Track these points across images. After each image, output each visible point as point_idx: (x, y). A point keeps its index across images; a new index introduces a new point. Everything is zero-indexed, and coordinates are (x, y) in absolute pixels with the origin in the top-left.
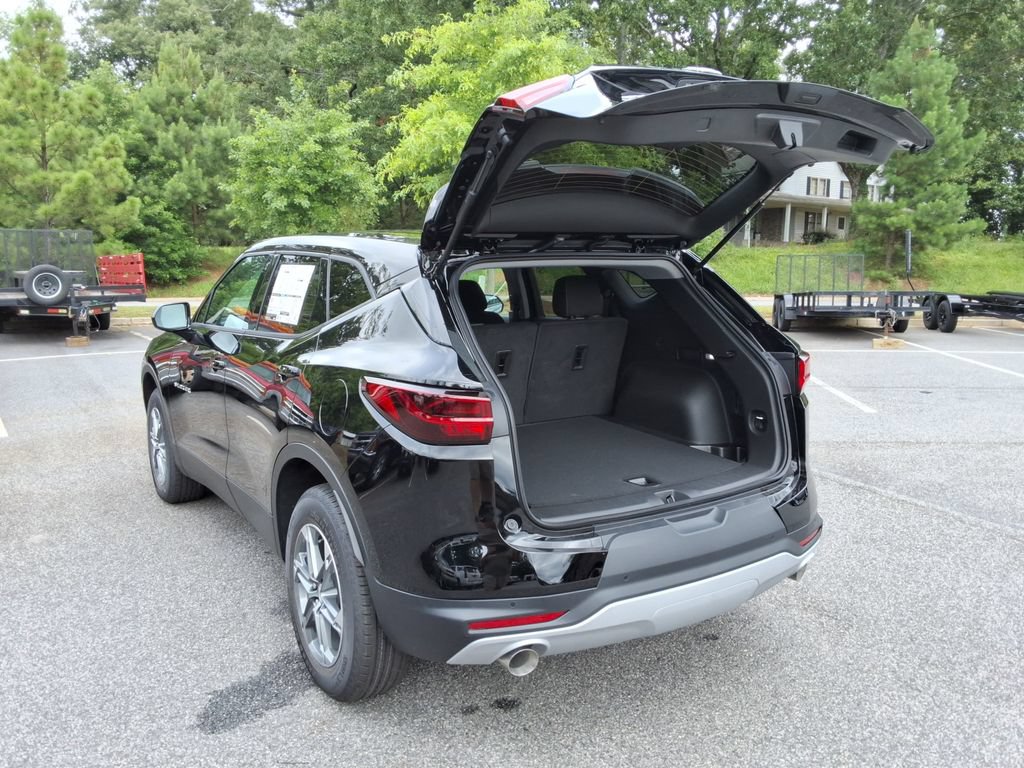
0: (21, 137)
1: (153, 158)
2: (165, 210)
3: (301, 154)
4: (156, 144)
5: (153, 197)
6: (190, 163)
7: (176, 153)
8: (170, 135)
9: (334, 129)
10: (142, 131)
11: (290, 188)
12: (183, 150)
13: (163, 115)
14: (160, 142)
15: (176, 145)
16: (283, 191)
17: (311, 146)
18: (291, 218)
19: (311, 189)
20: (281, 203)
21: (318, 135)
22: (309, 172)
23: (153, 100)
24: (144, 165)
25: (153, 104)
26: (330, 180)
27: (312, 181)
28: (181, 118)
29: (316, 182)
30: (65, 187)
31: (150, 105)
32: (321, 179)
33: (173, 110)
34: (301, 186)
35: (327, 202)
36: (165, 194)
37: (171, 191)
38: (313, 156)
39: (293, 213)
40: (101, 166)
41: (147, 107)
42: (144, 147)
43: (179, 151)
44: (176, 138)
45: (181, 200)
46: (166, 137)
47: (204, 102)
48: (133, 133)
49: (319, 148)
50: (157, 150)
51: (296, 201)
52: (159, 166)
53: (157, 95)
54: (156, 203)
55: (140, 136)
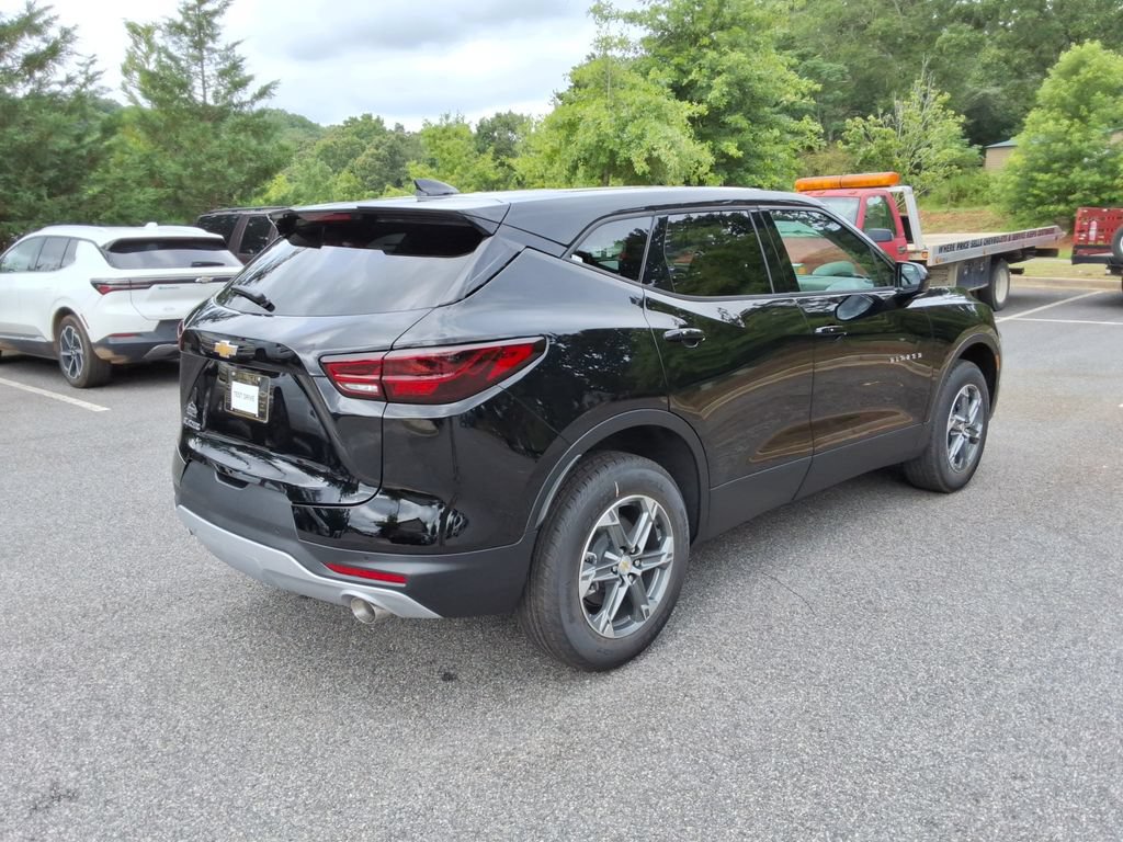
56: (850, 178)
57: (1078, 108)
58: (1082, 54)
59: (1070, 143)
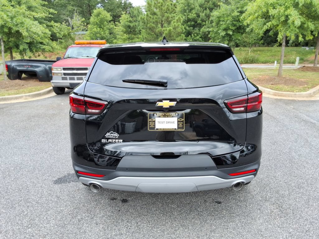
0: (156, 18)
1: (198, 22)
2: (200, 38)
3: (232, 17)
4: (200, 17)
5: (197, 34)
6: (208, 23)
7: (205, 20)
8: (204, 14)
9: (245, 7)
10: (196, 14)
11: (227, 28)
12: (207, 18)
13: (203, 8)
14: (201, 17)
15: (205, 17)
16: (225, 30)
17: (236, 14)
18: (226, 38)
19: (233, 28)
20: (223, 33)
21: (240, 9)
22: (234, 22)
23: (200, 4)
24: (196, 24)
25: (200, 5)
26: (241, 24)
27: (235, 25)
28: (207, 8)
29: (236, 26)
30: (165, 32)
31: (199, 5)
32: (238, 24)
33: (206, 6)
34: (231, 27)
35: (239, 32)
36: (200, 33)
37: (202, 32)
38: (236, 17)
39: (227, 37)
40: (175, 25)
41: (198, 6)
42: (196, 19)
43: (206, 19)
44: (206, 15)
45: (205, 34)
46: (202, 15)
47: (215, 3)
48: (194, 14)
49: (239, 14)
50: (200, 19)
51: (228, 32)
52: (200, 24)
53: (201, 2)
54: (198, 36)
55: (195, 15)
56: (92, 41)
57: (101, 25)
58: (99, 11)
59: (101, 34)
